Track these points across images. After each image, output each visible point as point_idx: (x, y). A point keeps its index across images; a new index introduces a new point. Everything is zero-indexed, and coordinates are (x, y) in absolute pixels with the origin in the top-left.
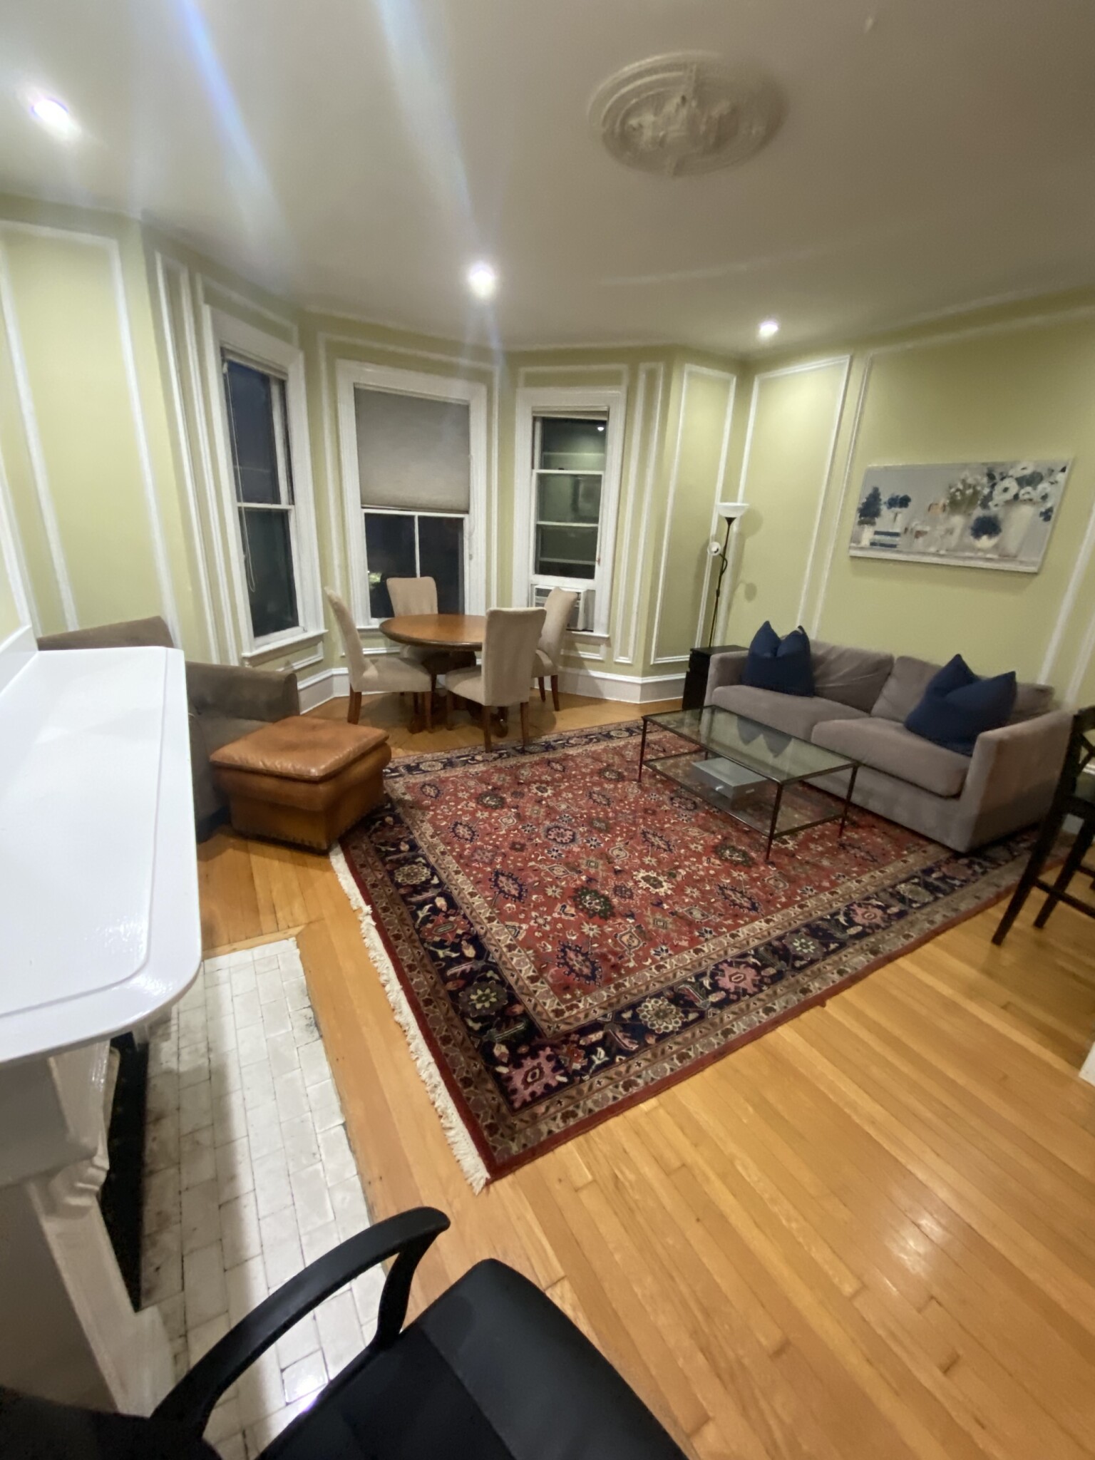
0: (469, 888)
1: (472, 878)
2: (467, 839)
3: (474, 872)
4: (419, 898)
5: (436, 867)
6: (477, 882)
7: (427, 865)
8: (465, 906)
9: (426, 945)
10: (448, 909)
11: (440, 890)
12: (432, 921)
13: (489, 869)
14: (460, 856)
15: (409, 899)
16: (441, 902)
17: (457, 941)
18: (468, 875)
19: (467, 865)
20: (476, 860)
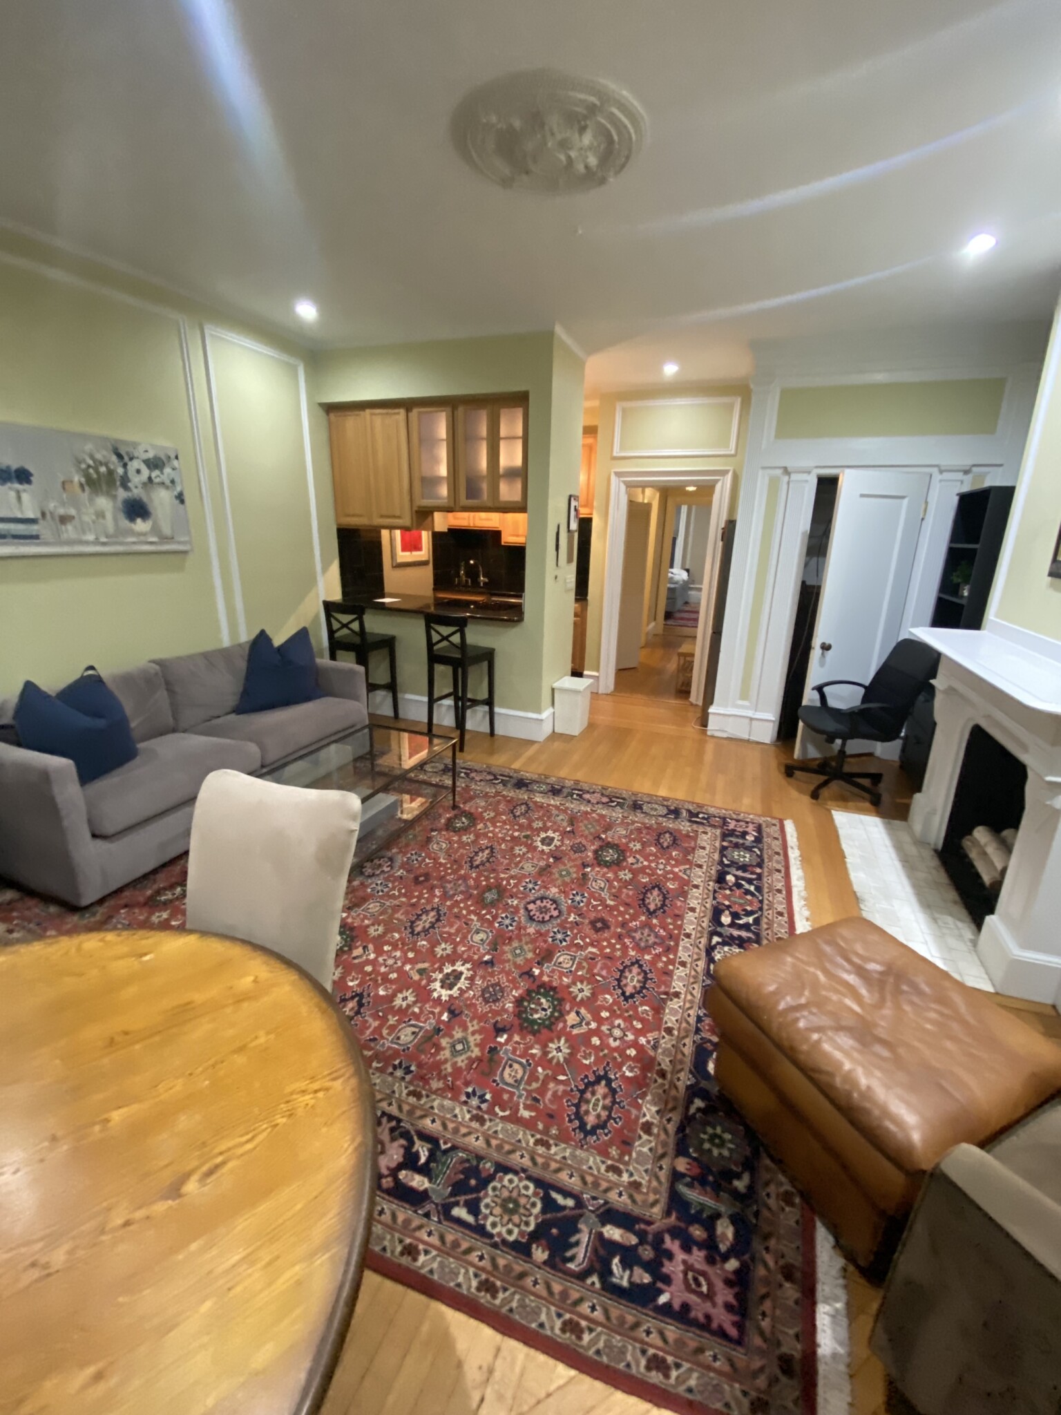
0: (690, 916)
1: (679, 923)
2: (640, 966)
3: (671, 927)
4: (744, 934)
5: (704, 954)
6: (678, 917)
7: (711, 960)
8: (708, 906)
9: (760, 898)
10: (723, 911)
11: (719, 929)
12: (745, 910)
13: (655, 921)
14: (668, 950)
15: (753, 937)
16: (726, 919)
17: (734, 888)
18: (680, 927)
19: (671, 937)
20: (657, 936)
